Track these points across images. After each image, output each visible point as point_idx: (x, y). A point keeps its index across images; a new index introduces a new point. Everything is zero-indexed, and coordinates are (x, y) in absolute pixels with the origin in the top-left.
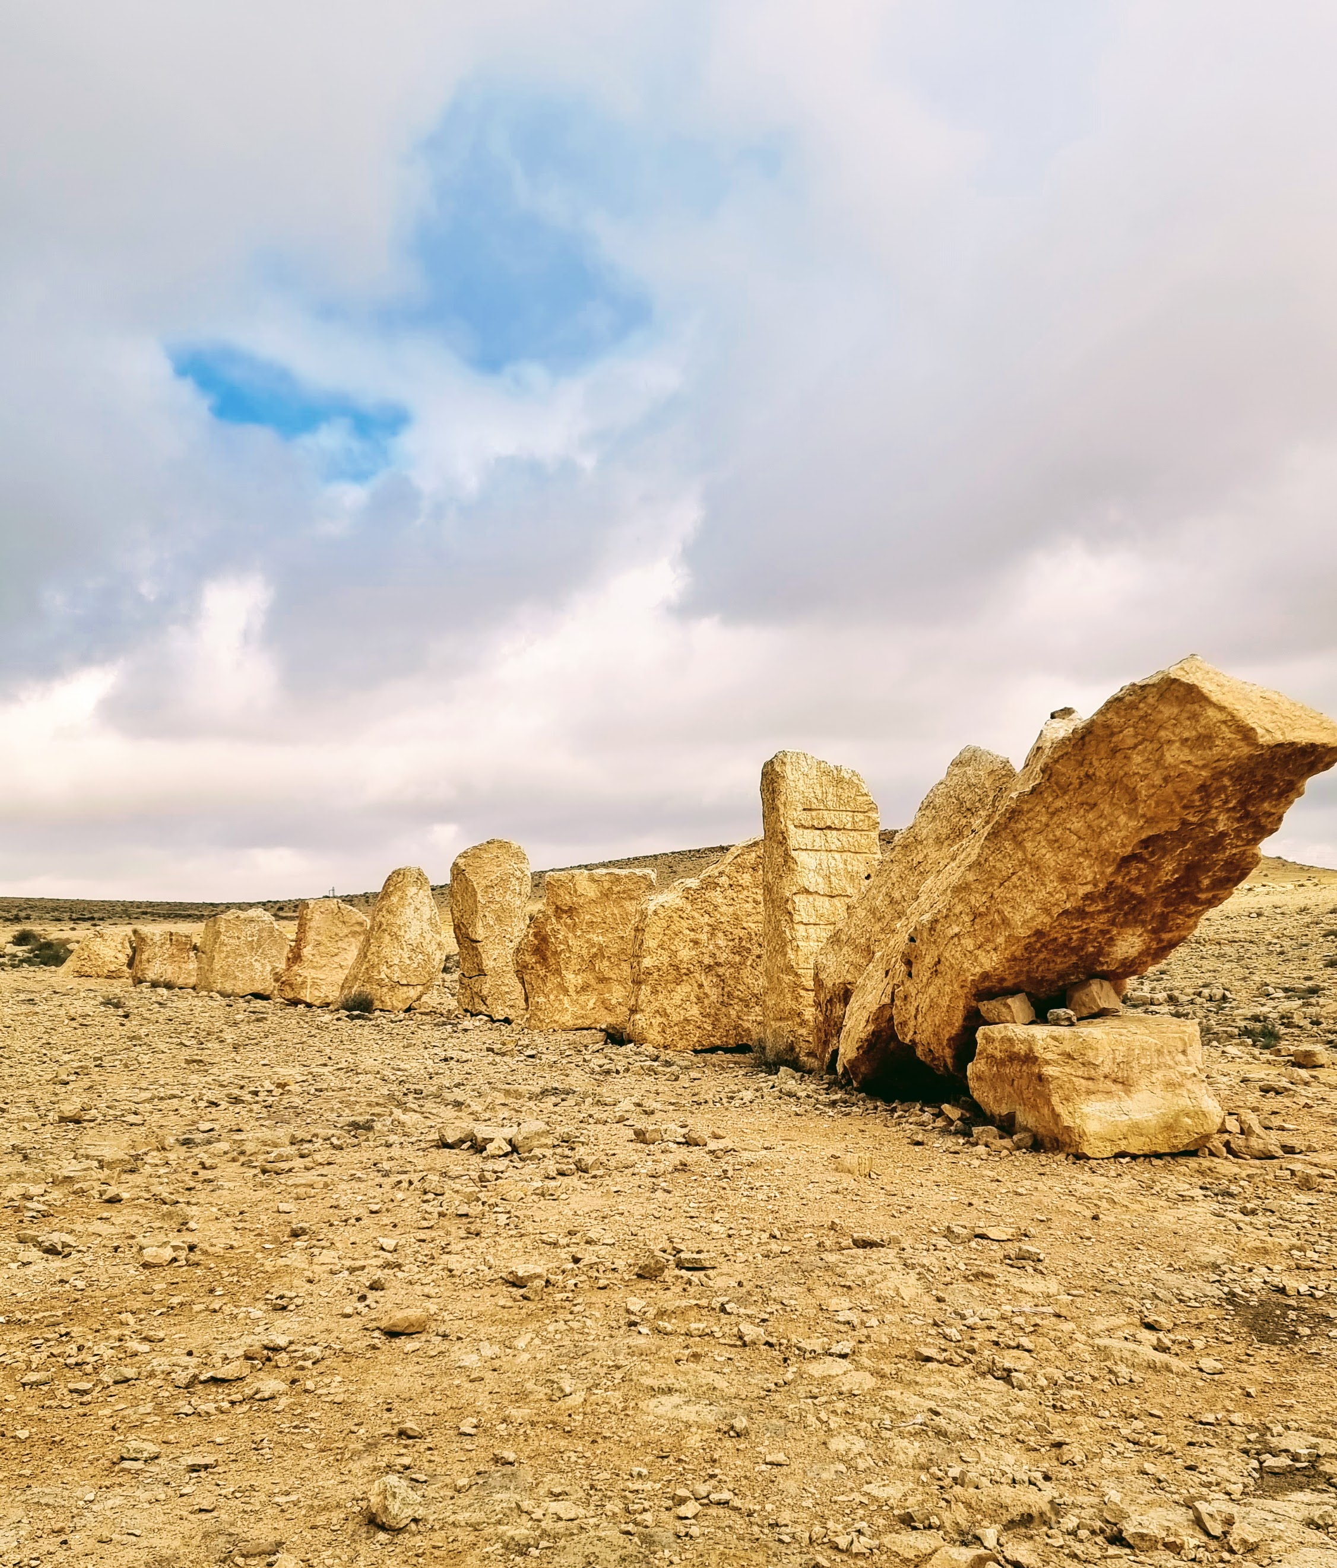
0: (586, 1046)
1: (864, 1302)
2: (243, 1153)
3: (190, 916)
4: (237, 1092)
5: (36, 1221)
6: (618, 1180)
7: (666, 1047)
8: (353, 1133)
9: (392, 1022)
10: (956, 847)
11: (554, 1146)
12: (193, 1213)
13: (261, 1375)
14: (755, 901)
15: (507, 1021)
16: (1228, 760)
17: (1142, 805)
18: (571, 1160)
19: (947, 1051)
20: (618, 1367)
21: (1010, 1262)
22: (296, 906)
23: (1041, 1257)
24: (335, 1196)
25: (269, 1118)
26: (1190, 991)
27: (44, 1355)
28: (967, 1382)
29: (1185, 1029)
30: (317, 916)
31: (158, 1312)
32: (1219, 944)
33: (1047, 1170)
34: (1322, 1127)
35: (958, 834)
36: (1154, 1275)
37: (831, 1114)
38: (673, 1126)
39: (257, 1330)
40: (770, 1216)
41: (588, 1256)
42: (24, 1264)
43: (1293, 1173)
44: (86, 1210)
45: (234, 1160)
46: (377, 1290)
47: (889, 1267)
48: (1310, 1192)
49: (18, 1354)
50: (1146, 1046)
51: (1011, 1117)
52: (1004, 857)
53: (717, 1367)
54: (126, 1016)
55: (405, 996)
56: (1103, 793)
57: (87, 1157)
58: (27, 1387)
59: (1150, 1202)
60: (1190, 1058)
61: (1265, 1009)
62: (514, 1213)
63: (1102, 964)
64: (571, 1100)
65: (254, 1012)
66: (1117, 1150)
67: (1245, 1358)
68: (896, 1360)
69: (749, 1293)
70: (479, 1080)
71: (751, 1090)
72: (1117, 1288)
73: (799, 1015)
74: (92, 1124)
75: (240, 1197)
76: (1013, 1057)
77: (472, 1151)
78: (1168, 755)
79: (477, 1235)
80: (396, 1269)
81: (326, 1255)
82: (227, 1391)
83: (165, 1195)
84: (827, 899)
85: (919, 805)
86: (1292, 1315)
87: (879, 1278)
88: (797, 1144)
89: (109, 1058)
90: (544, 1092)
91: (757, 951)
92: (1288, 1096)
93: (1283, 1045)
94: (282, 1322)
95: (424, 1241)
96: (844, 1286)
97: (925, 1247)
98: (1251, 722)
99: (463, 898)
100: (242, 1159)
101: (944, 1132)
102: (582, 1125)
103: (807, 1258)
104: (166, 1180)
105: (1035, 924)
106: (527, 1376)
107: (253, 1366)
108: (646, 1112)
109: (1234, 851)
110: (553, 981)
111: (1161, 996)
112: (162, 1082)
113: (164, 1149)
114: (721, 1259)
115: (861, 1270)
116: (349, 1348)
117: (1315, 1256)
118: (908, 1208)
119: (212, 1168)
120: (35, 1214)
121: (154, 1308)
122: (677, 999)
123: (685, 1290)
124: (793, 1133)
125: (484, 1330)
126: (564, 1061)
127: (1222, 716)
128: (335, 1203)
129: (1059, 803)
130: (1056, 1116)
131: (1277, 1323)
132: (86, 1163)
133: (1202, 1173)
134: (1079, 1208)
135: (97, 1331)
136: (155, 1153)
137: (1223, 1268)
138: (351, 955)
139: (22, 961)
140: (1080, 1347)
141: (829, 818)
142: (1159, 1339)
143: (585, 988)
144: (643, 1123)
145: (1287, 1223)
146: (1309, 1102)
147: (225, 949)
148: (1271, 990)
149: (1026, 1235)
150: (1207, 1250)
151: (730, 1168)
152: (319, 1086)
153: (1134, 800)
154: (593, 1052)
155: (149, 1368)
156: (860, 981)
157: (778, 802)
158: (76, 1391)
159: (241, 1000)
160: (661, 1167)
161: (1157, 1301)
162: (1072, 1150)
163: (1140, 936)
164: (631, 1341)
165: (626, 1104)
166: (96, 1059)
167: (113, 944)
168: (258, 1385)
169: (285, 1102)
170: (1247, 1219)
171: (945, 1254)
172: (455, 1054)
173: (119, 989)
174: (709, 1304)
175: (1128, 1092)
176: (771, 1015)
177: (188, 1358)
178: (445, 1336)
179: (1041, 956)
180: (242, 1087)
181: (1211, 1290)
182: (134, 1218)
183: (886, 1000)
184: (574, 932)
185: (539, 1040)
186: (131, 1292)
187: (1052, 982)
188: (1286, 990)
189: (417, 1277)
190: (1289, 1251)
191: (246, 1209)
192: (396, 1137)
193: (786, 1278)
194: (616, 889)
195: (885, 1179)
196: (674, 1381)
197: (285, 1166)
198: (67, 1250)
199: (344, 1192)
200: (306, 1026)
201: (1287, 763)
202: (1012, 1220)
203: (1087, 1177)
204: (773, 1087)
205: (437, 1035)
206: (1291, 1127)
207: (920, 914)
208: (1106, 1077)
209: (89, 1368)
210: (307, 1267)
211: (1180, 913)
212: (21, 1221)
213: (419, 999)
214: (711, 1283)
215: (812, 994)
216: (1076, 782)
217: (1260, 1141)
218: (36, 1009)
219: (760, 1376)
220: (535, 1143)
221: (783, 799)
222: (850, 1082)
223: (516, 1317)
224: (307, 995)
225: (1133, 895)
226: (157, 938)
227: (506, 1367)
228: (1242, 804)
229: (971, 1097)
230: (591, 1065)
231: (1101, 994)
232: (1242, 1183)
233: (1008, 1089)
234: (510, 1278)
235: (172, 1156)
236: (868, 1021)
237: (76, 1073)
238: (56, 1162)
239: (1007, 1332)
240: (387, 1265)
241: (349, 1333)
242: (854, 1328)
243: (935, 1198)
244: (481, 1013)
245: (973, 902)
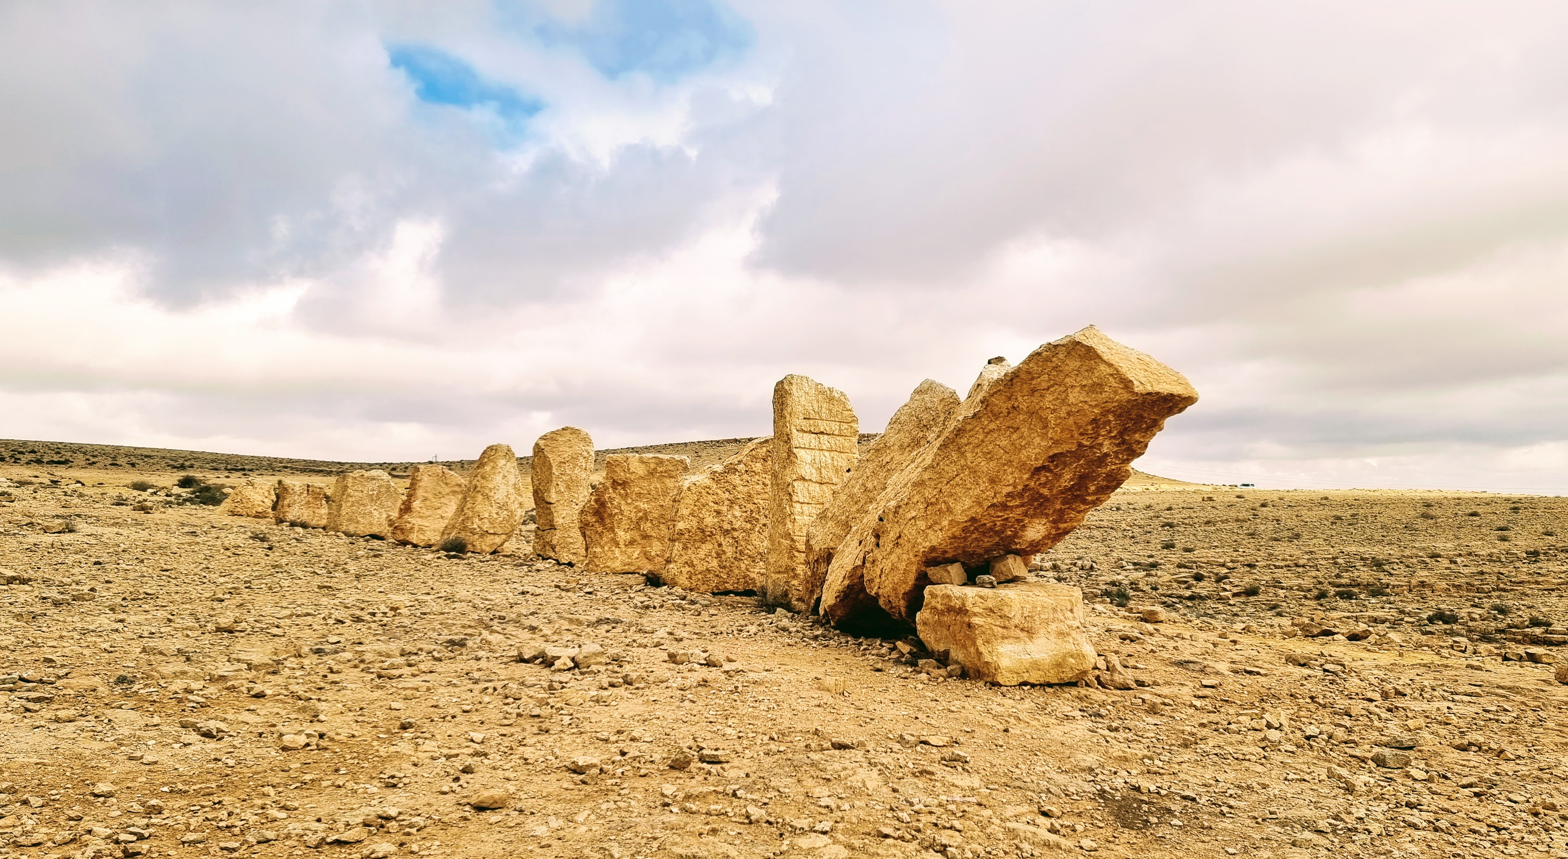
0: (631, 587)
1: (840, 791)
2: (362, 661)
3: (321, 471)
4: (358, 613)
5: (195, 710)
6: (655, 691)
7: (691, 590)
8: (450, 649)
9: (481, 561)
10: (915, 453)
11: (607, 664)
12: (323, 708)
13: (376, 838)
14: (764, 484)
15: (570, 564)
16: (1113, 402)
17: (1051, 431)
18: (619, 675)
19: (902, 602)
20: (655, 839)
21: (945, 763)
22: (406, 468)
23: (968, 760)
24: (435, 698)
25: (384, 634)
26: (1068, 561)
27: (201, 819)
28: (914, 854)
29: (1072, 593)
30: (425, 478)
31: (294, 786)
32: (1089, 528)
33: (971, 693)
34: (1163, 668)
35: (916, 443)
36: (1047, 775)
37: (814, 645)
38: (697, 651)
39: (373, 803)
40: (770, 723)
41: (633, 751)
42: (185, 745)
43: (1144, 701)
44: (237, 703)
45: (356, 667)
46: (467, 773)
47: (858, 764)
48: (1155, 716)
49: (179, 817)
50: (1045, 605)
51: (947, 653)
52: (951, 463)
53: (730, 839)
54: (270, 548)
55: (491, 542)
56: (1024, 420)
57: (239, 661)
58: (186, 845)
59: (1045, 719)
60: (1075, 615)
61: (1120, 577)
62: (575, 715)
63: (1016, 544)
64: (619, 629)
65: (372, 550)
66: (1021, 680)
67: (1112, 839)
68: (863, 836)
69: (754, 783)
70: (549, 611)
71: (755, 625)
72: (1021, 784)
73: (793, 570)
74: (242, 634)
75: (359, 696)
76: (950, 609)
77: (543, 666)
78: (1071, 396)
79: (547, 732)
80: (483, 757)
81: (428, 745)
82: (348, 851)
83: (300, 693)
84: (818, 485)
85: (889, 420)
86: (1145, 807)
87: (851, 773)
88: (789, 667)
89: (257, 582)
90: (599, 622)
91: (763, 520)
92: (1139, 643)
93: (1131, 604)
94: (392, 796)
95: (505, 735)
96: (824, 779)
97: (884, 750)
98: (1130, 376)
99: (541, 470)
100: (362, 666)
101: (897, 662)
102: (628, 648)
103: (797, 757)
104: (301, 681)
105: (971, 513)
106: (585, 844)
107: (370, 832)
108: (676, 640)
109: (1113, 467)
110: (608, 536)
111: (1048, 565)
112: (299, 603)
113: (300, 656)
114: (733, 755)
115: (837, 766)
116: (446, 819)
117: (1160, 764)
118: (871, 719)
119: (338, 672)
120: (195, 705)
121: (290, 783)
122: (702, 554)
123: (706, 779)
124: (787, 659)
125: (551, 807)
126: (614, 598)
127: (1111, 371)
128: (435, 703)
129: (992, 426)
130: (979, 654)
131: (1134, 814)
132: (237, 666)
133: (1081, 699)
134: (994, 723)
135: (244, 800)
136: (292, 659)
137: (1096, 771)
138: (451, 507)
139: (185, 500)
140: (995, 828)
141: (823, 426)
142: (1052, 824)
143: (632, 543)
144: (674, 648)
145: (1140, 739)
146: (1154, 648)
147: (350, 499)
148: (1124, 563)
149: (957, 743)
150: (1085, 757)
151: (740, 685)
152: (425, 610)
153: (1045, 427)
154: (636, 591)
155: (286, 831)
156: (840, 547)
157: (785, 412)
158: (226, 849)
159: (361, 540)
160: (688, 683)
161: (1050, 795)
162: (989, 679)
163: (1044, 525)
164: (666, 820)
165: (662, 633)
166: (246, 582)
167: (261, 491)
168: (373, 846)
169: (396, 622)
170: (1113, 734)
171: (899, 756)
172: (530, 589)
173: (265, 526)
174: (724, 790)
175: (1031, 638)
176: (772, 569)
177: (317, 824)
178: (521, 811)
179: (974, 536)
180: (362, 609)
181: (1088, 787)
182: (276, 710)
183: (859, 563)
184: (625, 500)
185: (595, 581)
186: (272, 770)
187: (981, 555)
188: (1135, 564)
189: (499, 764)
190: (1142, 759)
191: (365, 706)
192: (483, 653)
193: (781, 771)
194: (659, 469)
195: (854, 696)
196: (697, 850)
197: (396, 672)
198: (220, 734)
199: (442, 695)
200: (413, 562)
201: (1153, 406)
202: (946, 731)
203: (999, 699)
204: (771, 623)
205: (516, 573)
206: (1142, 666)
207: (886, 501)
208: (1016, 627)
209: (236, 831)
210: (413, 754)
211: (1073, 510)
212: (183, 710)
213: (502, 544)
214: (725, 774)
215: (803, 555)
216: (1005, 411)
217: (1121, 676)
218: (198, 540)
219: (762, 847)
220: (593, 661)
221: (789, 409)
222: (828, 622)
223: (576, 797)
224: (414, 538)
225: (1041, 495)
226: (297, 489)
227: (568, 837)
228: (1121, 434)
229: (918, 637)
230: (635, 601)
231: (1014, 565)
232: (1109, 707)
233: (946, 632)
234: (572, 766)
235: (306, 662)
236: (844, 577)
237: (230, 593)
238: (214, 663)
239: (943, 816)
240: (477, 754)
241: (446, 806)
242: (832, 811)
243: (891, 712)
244: (550, 558)
245: (927, 494)
